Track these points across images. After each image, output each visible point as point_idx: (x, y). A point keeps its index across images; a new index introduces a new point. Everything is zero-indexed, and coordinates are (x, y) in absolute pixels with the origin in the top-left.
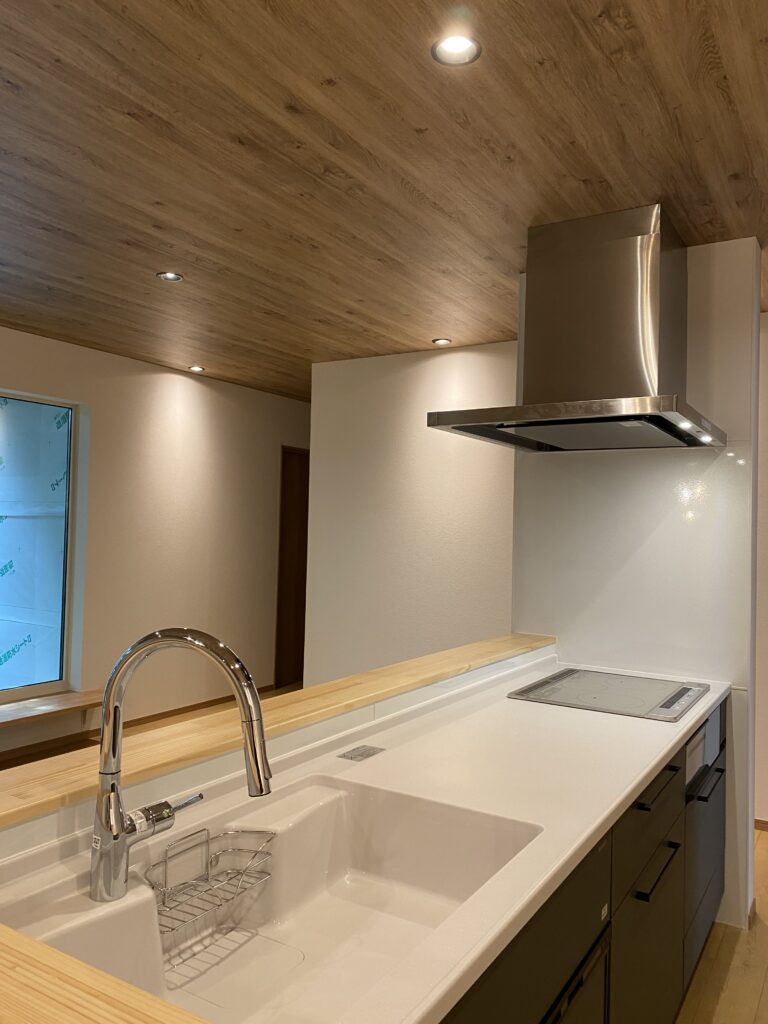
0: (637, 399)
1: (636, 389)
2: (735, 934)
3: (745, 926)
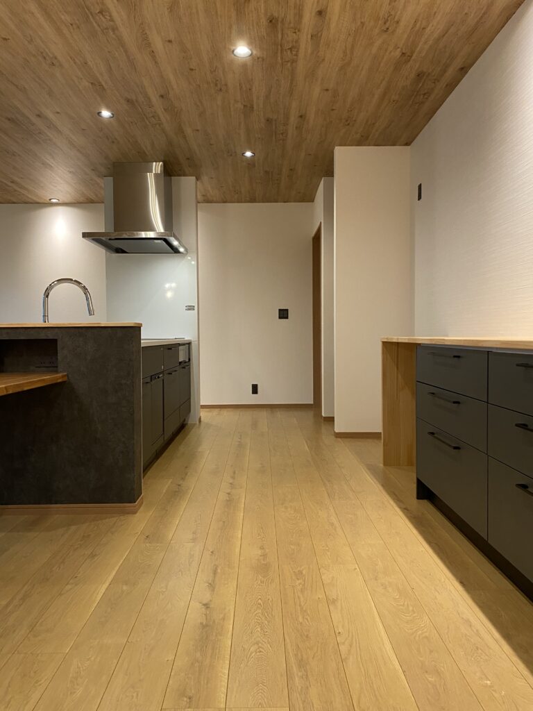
2: (195, 424)
3: (198, 422)
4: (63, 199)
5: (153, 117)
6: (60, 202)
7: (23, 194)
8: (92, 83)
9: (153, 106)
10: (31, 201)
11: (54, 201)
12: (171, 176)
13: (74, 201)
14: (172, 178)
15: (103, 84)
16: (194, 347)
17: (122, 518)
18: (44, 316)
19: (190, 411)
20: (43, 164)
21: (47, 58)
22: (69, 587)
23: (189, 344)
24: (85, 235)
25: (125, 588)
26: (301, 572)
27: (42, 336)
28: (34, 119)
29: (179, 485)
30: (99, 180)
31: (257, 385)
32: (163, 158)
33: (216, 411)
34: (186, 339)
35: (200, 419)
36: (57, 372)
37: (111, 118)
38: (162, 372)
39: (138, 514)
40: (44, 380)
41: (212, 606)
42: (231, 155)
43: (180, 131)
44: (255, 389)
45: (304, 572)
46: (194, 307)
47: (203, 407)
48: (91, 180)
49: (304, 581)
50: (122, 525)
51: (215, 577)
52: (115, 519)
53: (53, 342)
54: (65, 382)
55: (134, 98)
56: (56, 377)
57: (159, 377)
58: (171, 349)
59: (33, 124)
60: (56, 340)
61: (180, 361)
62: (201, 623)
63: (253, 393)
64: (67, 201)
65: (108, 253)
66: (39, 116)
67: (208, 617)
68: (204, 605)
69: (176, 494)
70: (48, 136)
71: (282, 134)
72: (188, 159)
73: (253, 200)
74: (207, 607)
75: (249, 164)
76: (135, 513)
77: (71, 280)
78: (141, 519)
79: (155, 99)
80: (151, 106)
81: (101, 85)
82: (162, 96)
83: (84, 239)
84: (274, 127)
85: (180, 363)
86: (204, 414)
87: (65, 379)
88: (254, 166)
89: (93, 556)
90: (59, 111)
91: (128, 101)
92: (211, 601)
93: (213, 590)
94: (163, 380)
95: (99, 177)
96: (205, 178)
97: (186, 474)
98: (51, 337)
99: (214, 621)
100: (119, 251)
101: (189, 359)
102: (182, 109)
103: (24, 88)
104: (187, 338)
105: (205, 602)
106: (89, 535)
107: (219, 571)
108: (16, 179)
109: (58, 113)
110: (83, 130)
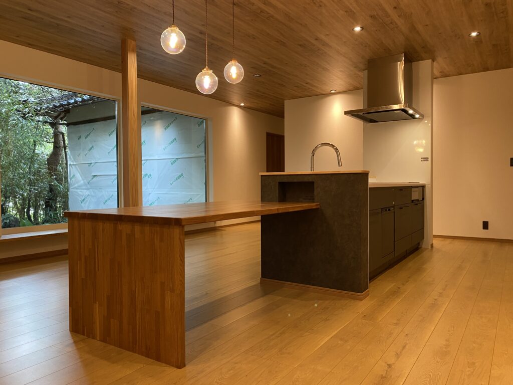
0: (398, 105)
1: (398, 102)
2: (427, 249)
3: (430, 247)
4: (338, 90)
5: (391, 23)
6: (337, 91)
7: (314, 90)
8: (346, 11)
9: (389, 16)
10: (319, 94)
11: (333, 91)
12: (412, 62)
13: (345, 90)
14: (413, 63)
15: (353, 10)
16: (427, 190)
17: (352, 301)
18: (311, 168)
19: (423, 238)
20: (323, 69)
21: (317, 3)
22: (307, 334)
23: (423, 187)
24: (346, 113)
25: (339, 342)
26: (474, 363)
27: (306, 180)
28: (314, 42)
29: (399, 288)
30: (360, 74)
31: (487, 222)
32: (403, 51)
33: (448, 241)
34: (420, 183)
35: (432, 244)
36: (314, 202)
37: (361, 30)
38: (394, 207)
39: (363, 301)
40: (302, 206)
41: (393, 367)
42: (459, 38)
43: (413, 28)
44: (486, 225)
45: (477, 364)
46: (428, 158)
47: (435, 236)
48: (355, 74)
49: (474, 370)
50: (350, 306)
51: (402, 350)
52: (347, 301)
53: (312, 184)
54: (317, 209)
55: (375, 14)
56: (313, 205)
57: (389, 210)
58: (402, 190)
59: (314, 45)
60: (314, 182)
61: (412, 199)
62: (382, 375)
63: (484, 228)
64: (341, 91)
65: (365, 123)
66: (316, 39)
67: (388, 373)
68: (388, 365)
69: (395, 293)
70: (323, 51)
71: (502, 12)
72: (423, 47)
73: (486, 69)
74: (390, 367)
75: (476, 42)
76: (361, 300)
77: (329, 144)
78: (364, 305)
79: (390, 11)
80: (388, 16)
81: (351, 11)
82: (395, 8)
83: (345, 116)
84: (494, 9)
85: (413, 201)
86: (436, 242)
87: (319, 206)
88: (481, 42)
89: (326, 320)
90: (328, 33)
91: (372, 17)
92: (394, 364)
93: (398, 358)
94: (394, 212)
95: (359, 71)
96: (440, 59)
97: (407, 282)
98: (311, 180)
99: (391, 377)
100: (372, 121)
101: (423, 199)
102: (412, 13)
103: (306, 24)
104: (422, 182)
105: (389, 363)
106: (328, 308)
107: (407, 347)
108: (309, 81)
109: (327, 35)
110: (345, 42)
